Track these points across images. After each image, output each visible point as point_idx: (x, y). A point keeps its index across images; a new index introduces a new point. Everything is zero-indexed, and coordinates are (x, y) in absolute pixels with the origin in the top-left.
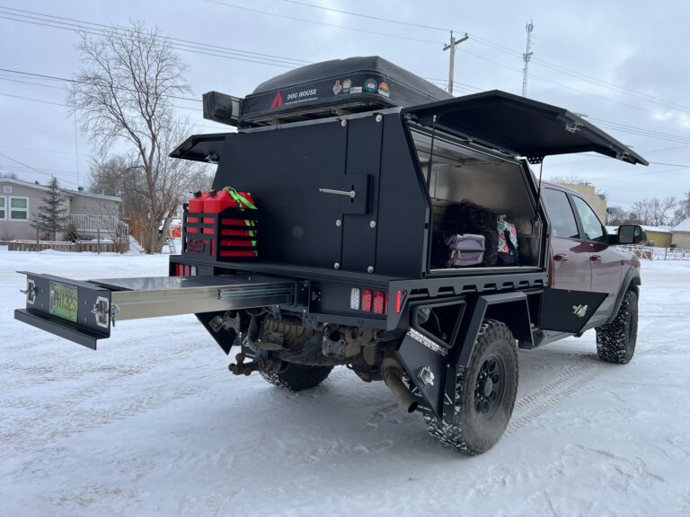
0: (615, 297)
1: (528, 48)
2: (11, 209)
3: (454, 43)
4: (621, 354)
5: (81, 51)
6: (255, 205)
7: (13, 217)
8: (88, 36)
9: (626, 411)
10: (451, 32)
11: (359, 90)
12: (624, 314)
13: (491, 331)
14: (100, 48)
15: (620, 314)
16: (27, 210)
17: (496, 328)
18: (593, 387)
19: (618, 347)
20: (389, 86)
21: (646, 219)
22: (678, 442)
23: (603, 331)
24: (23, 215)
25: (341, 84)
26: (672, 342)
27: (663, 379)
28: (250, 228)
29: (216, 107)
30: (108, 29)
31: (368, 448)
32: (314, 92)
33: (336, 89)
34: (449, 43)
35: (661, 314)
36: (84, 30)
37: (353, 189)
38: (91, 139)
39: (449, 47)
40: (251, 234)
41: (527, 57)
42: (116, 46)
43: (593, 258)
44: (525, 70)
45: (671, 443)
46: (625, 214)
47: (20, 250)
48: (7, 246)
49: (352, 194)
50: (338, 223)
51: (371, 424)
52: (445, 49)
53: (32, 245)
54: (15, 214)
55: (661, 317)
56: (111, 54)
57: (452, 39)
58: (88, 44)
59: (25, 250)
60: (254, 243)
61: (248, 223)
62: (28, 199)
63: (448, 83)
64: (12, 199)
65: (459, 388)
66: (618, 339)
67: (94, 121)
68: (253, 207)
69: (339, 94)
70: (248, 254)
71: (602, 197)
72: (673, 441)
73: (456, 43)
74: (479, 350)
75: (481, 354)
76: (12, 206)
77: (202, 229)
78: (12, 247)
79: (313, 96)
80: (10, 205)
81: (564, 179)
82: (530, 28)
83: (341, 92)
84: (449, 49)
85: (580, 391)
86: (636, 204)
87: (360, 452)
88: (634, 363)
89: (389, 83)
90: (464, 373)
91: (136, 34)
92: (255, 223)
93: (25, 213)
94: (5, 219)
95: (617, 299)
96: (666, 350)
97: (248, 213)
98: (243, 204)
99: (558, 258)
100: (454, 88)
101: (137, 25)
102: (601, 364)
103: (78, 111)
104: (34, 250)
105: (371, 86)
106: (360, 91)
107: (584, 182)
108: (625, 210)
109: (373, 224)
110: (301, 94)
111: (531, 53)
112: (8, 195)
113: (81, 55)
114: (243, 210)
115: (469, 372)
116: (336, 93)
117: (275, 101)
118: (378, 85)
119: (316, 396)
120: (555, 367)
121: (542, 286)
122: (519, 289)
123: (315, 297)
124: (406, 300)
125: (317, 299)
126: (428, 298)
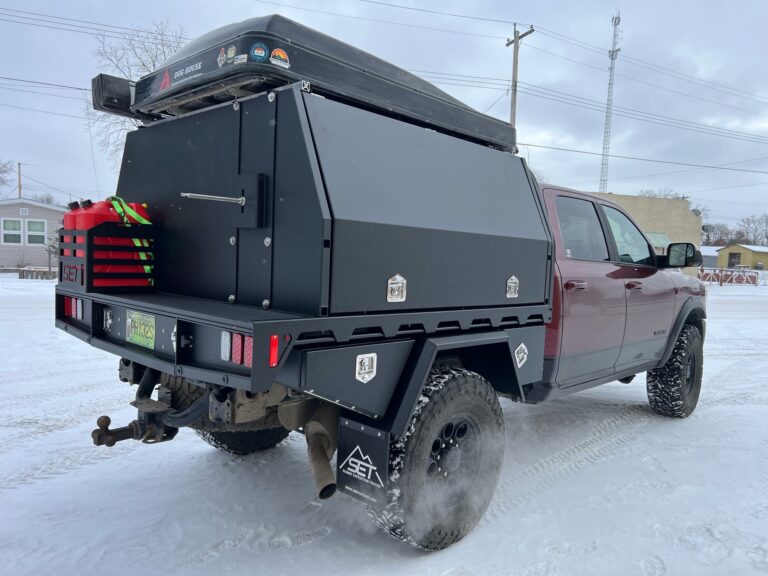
0: (667, 334)
1: (615, 44)
2: (28, 233)
3: (518, 37)
4: (677, 405)
5: (99, 58)
6: (148, 220)
7: (30, 242)
8: (107, 40)
9: (665, 485)
10: (515, 25)
11: (243, 58)
12: (680, 355)
13: (453, 385)
14: (120, 53)
15: (674, 354)
16: (45, 234)
17: (461, 381)
18: (631, 450)
19: (672, 397)
20: (289, 54)
21: (756, 238)
22: (720, 532)
23: (654, 377)
24: (40, 239)
25: (226, 53)
26: (755, 388)
27: (729, 439)
28: (142, 249)
29: (106, 94)
30: (129, 32)
31: (293, 540)
32: (198, 66)
33: (221, 60)
34: (512, 38)
35: (751, 352)
36: (102, 33)
37: (243, 195)
38: (112, 155)
39: (513, 41)
40: (143, 256)
41: (613, 54)
42: (137, 50)
43: (629, 286)
44: (611, 69)
45: (711, 534)
46: (731, 232)
47: (32, 278)
48: (17, 275)
49: (242, 200)
50: (232, 240)
51: (314, 503)
52: (508, 45)
53: (45, 273)
54: (32, 239)
55: (749, 355)
56: (133, 60)
57: (516, 33)
58: (107, 49)
59: (37, 278)
60: (147, 269)
61: (137, 243)
62: (45, 221)
63: (511, 83)
64: (29, 222)
65: (399, 463)
66: (673, 386)
67: (115, 135)
68: (145, 222)
69: (224, 65)
70: (137, 283)
71: (697, 213)
72: (716, 532)
73: (521, 37)
74: (431, 411)
75: (433, 416)
76: (29, 230)
77: (75, 252)
78: (23, 275)
79: (199, 71)
80: (26, 228)
81: (656, 192)
82: (616, 21)
83: (225, 64)
84: (513, 45)
85: (611, 457)
86: (743, 221)
87: (280, 544)
88: (696, 416)
89: (288, 50)
90: (407, 444)
91: (159, 37)
92: (150, 243)
93: (43, 237)
94: (21, 244)
95: (670, 336)
96: (744, 397)
97: (137, 230)
98: (130, 217)
99: (568, 286)
100: (518, 89)
101: (160, 27)
102: (653, 418)
103: (98, 123)
104: (47, 278)
105: (259, 53)
106: (245, 61)
107: (681, 196)
108: (731, 228)
109: (268, 241)
110: (188, 70)
111: (619, 50)
112: (24, 217)
113: (100, 62)
114: (129, 226)
115: (414, 441)
116: (220, 65)
117: (164, 82)
118: (270, 52)
119: (263, 462)
120: (591, 422)
121: (541, 323)
122: (502, 328)
123: (184, 342)
124: (291, 346)
125: (187, 345)
126: (335, 344)
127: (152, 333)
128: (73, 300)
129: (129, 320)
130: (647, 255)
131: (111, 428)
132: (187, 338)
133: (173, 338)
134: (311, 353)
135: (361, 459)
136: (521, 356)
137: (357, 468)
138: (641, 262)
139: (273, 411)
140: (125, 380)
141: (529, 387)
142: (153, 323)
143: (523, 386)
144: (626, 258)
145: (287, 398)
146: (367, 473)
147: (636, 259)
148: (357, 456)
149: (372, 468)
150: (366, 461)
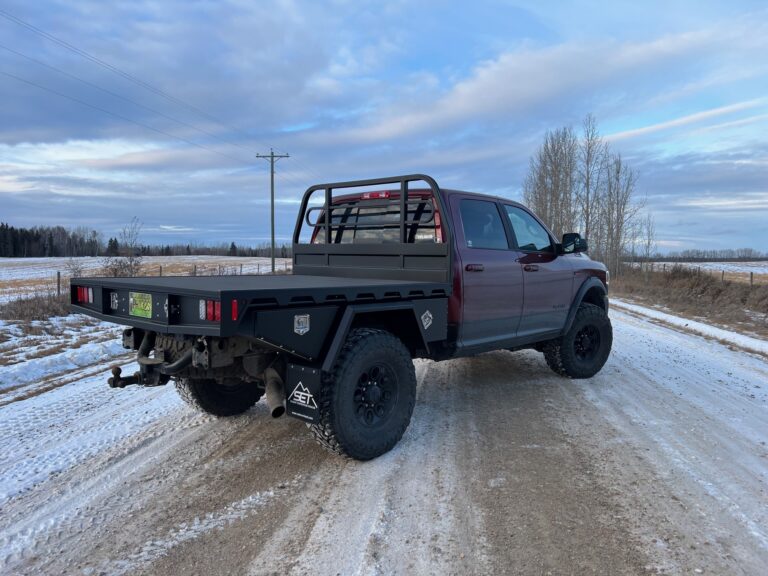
0: (568, 307)
43: (526, 268)
95: (570, 309)
99: (468, 268)
121: (444, 296)
122: (409, 299)
123: (173, 310)
124: (246, 309)
125: (176, 312)
126: (277, 307)
127: (149, 307)
128: (85, 289)
129: (131, 300)
130: (549, 244)
131: (122, 376)
132: (175, 307)
133: (166, 308)
134: (260, 314)
135: (302, 391)
136: (426, 320)
137: (300, 397)
138: (544, 249)
139: (239, 360)
140: (128, 347)
141: (433, 345)
142: (150, 300)
143: (428, 343)
144: (532, 247)
145: (249, 351)
146: (306, 400)
147: (539, 247)
148: (300, 389)
149: (310, 396)
150: (306, 392)
